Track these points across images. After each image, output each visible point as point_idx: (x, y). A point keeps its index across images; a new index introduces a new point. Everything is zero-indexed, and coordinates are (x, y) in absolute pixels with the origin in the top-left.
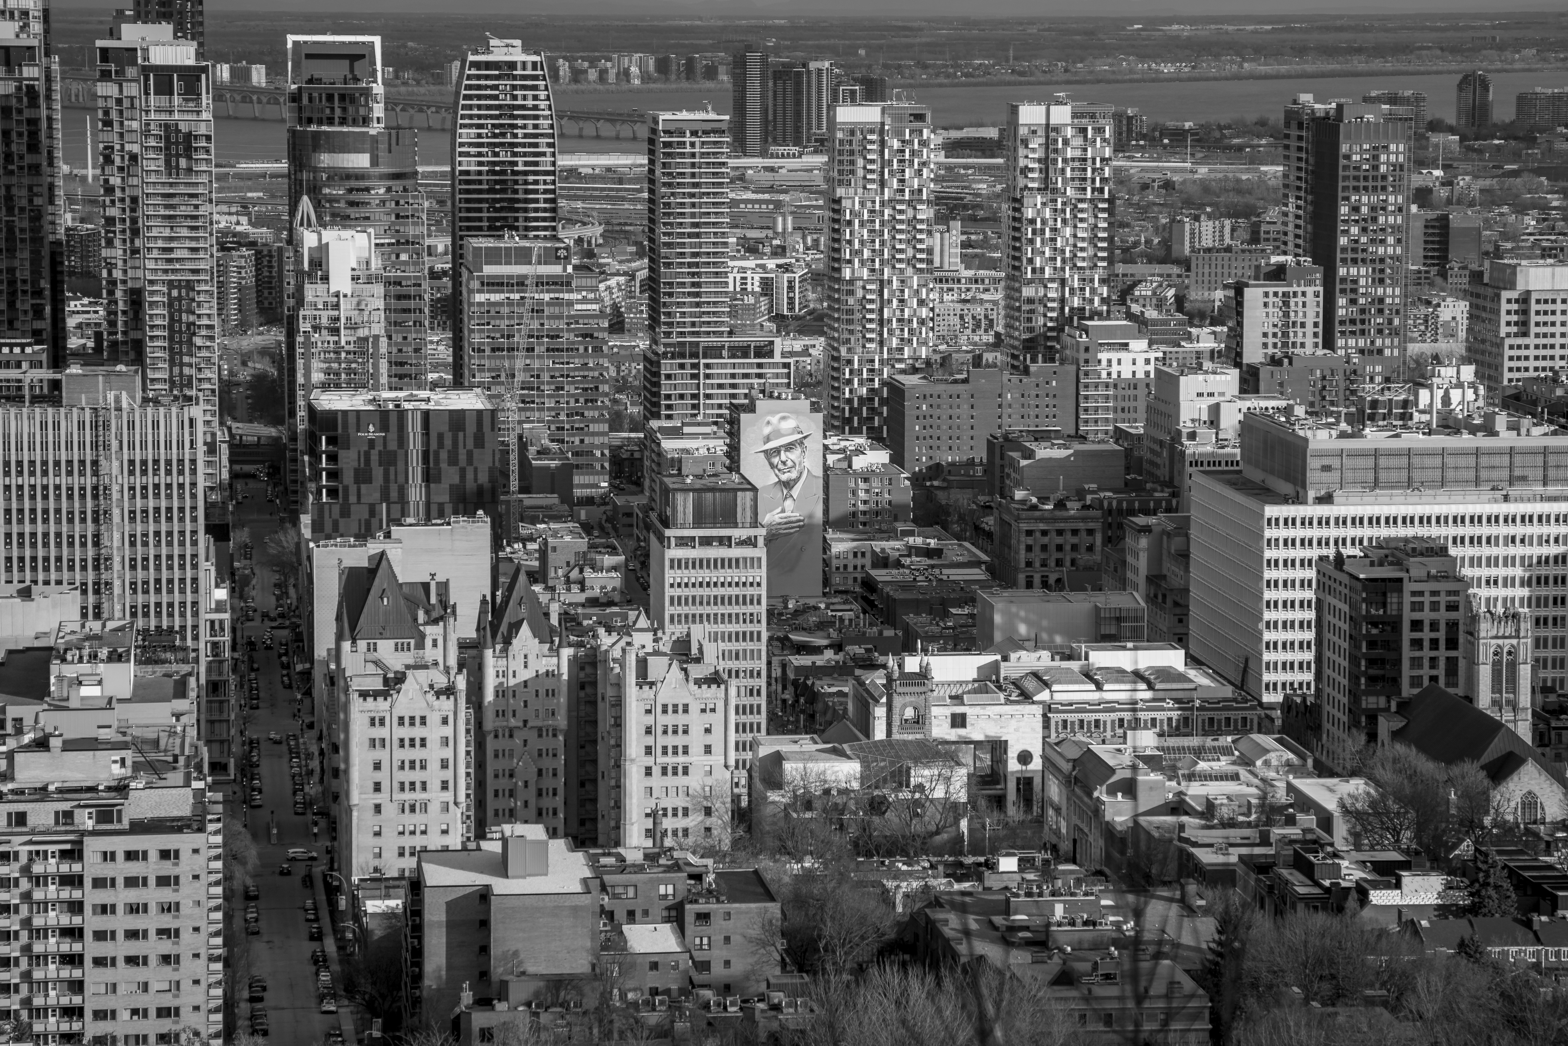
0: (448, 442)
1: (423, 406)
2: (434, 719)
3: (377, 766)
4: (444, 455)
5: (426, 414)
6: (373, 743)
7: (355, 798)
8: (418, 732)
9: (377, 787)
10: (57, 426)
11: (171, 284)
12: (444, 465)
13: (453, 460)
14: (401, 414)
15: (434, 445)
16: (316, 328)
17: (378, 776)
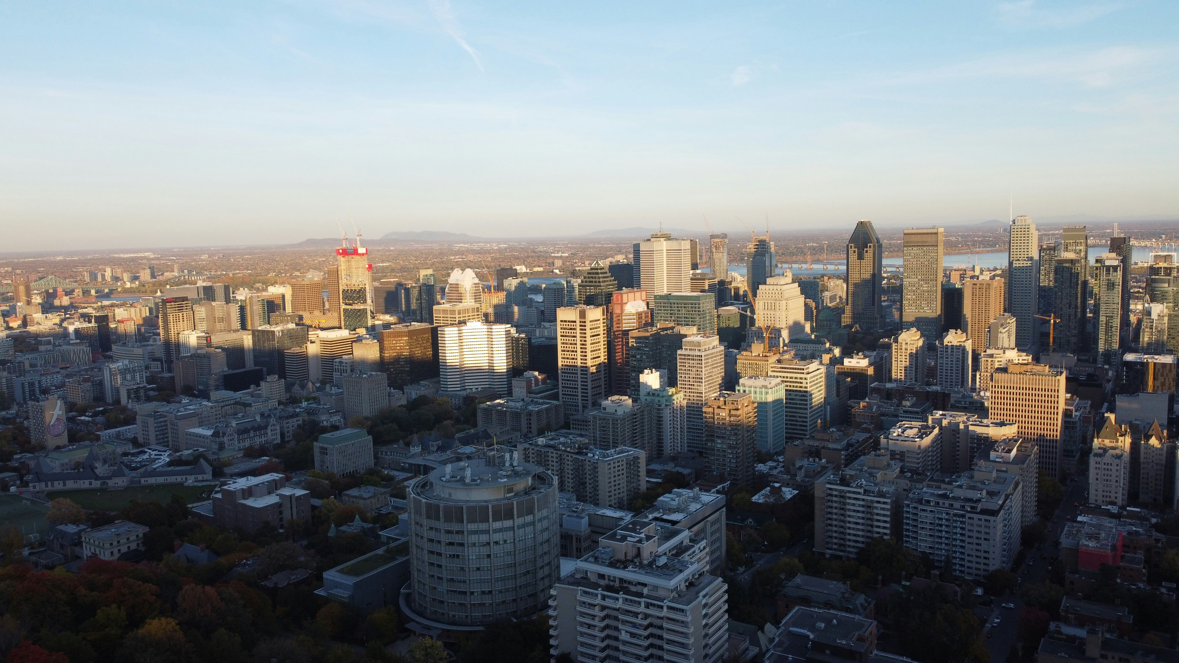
0: (1161, 371)
1: (1155, 361)
2: (1114, 464)
3: (1097, 474)
4: (1159, 374)
5: (1155, 364)
6: (1096, 468)
7: (1091, 481)
8: (1109, 467)
9: (1097, 479)
10: (1023, 379)
11: (1107, 316)
12: (1159, 377)
13: (1162, 375)
14: (1148, 363)
15: (1157, 371)
16: (1146, 328)
17: (1098, 477)
